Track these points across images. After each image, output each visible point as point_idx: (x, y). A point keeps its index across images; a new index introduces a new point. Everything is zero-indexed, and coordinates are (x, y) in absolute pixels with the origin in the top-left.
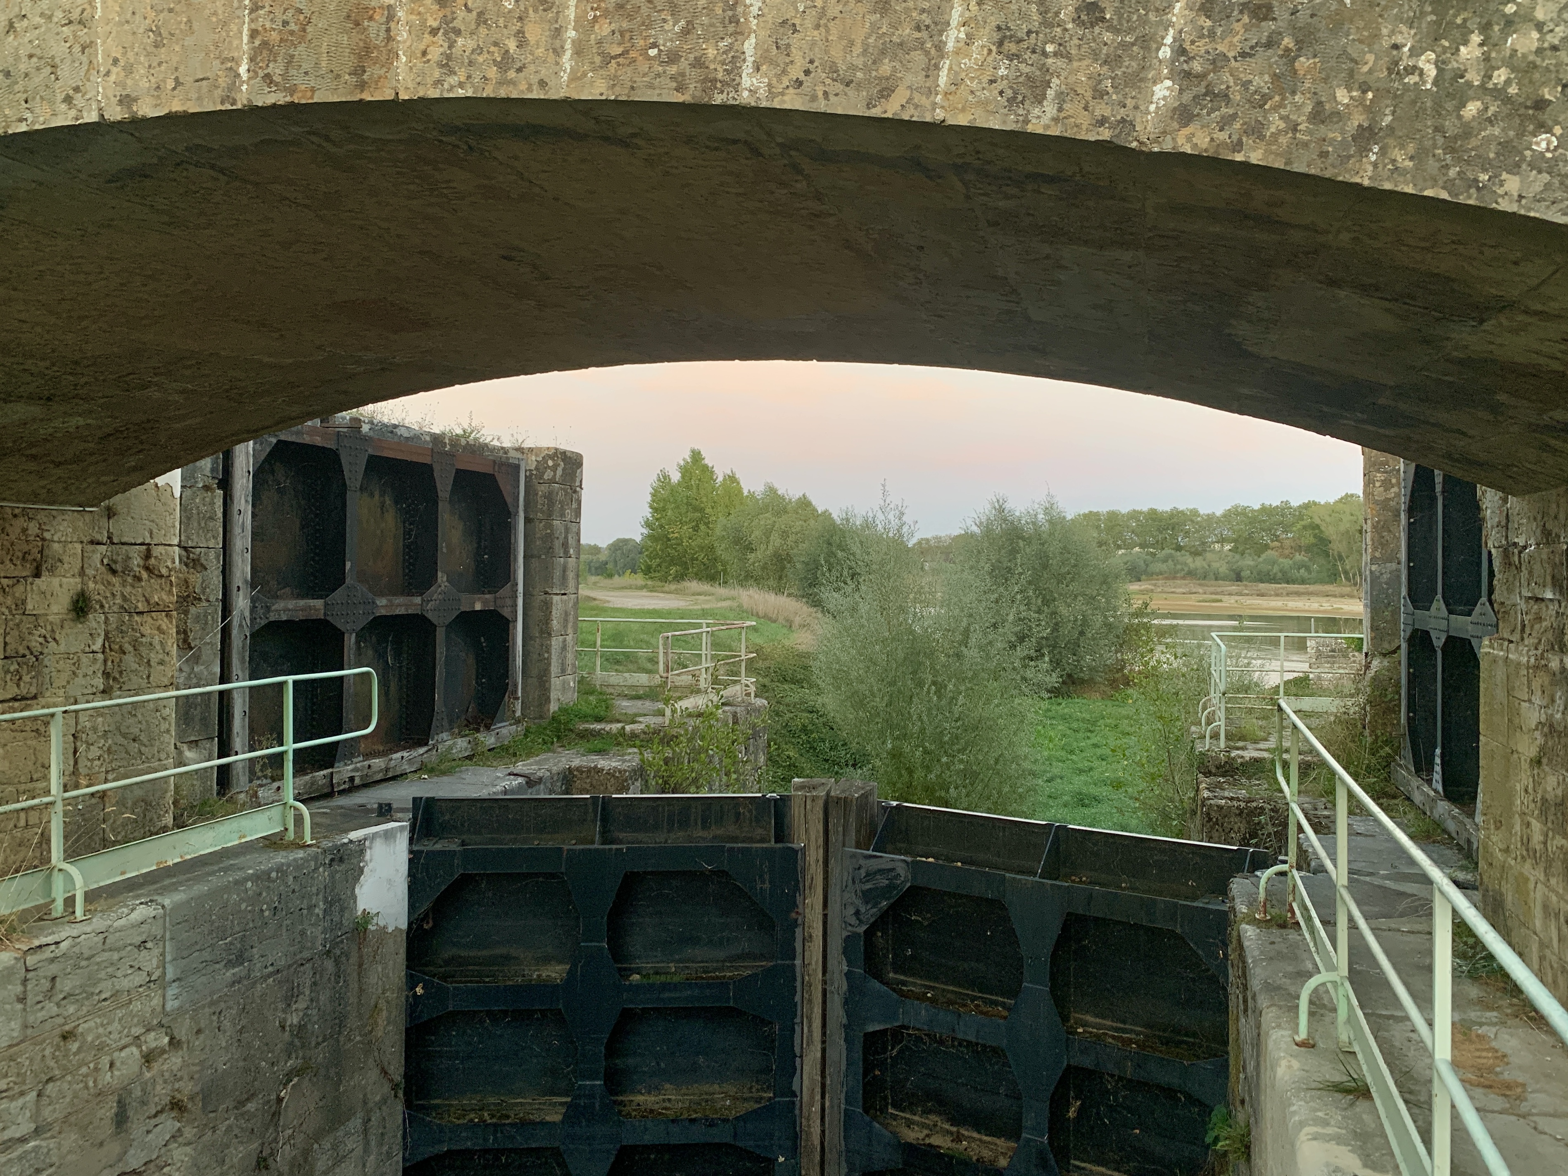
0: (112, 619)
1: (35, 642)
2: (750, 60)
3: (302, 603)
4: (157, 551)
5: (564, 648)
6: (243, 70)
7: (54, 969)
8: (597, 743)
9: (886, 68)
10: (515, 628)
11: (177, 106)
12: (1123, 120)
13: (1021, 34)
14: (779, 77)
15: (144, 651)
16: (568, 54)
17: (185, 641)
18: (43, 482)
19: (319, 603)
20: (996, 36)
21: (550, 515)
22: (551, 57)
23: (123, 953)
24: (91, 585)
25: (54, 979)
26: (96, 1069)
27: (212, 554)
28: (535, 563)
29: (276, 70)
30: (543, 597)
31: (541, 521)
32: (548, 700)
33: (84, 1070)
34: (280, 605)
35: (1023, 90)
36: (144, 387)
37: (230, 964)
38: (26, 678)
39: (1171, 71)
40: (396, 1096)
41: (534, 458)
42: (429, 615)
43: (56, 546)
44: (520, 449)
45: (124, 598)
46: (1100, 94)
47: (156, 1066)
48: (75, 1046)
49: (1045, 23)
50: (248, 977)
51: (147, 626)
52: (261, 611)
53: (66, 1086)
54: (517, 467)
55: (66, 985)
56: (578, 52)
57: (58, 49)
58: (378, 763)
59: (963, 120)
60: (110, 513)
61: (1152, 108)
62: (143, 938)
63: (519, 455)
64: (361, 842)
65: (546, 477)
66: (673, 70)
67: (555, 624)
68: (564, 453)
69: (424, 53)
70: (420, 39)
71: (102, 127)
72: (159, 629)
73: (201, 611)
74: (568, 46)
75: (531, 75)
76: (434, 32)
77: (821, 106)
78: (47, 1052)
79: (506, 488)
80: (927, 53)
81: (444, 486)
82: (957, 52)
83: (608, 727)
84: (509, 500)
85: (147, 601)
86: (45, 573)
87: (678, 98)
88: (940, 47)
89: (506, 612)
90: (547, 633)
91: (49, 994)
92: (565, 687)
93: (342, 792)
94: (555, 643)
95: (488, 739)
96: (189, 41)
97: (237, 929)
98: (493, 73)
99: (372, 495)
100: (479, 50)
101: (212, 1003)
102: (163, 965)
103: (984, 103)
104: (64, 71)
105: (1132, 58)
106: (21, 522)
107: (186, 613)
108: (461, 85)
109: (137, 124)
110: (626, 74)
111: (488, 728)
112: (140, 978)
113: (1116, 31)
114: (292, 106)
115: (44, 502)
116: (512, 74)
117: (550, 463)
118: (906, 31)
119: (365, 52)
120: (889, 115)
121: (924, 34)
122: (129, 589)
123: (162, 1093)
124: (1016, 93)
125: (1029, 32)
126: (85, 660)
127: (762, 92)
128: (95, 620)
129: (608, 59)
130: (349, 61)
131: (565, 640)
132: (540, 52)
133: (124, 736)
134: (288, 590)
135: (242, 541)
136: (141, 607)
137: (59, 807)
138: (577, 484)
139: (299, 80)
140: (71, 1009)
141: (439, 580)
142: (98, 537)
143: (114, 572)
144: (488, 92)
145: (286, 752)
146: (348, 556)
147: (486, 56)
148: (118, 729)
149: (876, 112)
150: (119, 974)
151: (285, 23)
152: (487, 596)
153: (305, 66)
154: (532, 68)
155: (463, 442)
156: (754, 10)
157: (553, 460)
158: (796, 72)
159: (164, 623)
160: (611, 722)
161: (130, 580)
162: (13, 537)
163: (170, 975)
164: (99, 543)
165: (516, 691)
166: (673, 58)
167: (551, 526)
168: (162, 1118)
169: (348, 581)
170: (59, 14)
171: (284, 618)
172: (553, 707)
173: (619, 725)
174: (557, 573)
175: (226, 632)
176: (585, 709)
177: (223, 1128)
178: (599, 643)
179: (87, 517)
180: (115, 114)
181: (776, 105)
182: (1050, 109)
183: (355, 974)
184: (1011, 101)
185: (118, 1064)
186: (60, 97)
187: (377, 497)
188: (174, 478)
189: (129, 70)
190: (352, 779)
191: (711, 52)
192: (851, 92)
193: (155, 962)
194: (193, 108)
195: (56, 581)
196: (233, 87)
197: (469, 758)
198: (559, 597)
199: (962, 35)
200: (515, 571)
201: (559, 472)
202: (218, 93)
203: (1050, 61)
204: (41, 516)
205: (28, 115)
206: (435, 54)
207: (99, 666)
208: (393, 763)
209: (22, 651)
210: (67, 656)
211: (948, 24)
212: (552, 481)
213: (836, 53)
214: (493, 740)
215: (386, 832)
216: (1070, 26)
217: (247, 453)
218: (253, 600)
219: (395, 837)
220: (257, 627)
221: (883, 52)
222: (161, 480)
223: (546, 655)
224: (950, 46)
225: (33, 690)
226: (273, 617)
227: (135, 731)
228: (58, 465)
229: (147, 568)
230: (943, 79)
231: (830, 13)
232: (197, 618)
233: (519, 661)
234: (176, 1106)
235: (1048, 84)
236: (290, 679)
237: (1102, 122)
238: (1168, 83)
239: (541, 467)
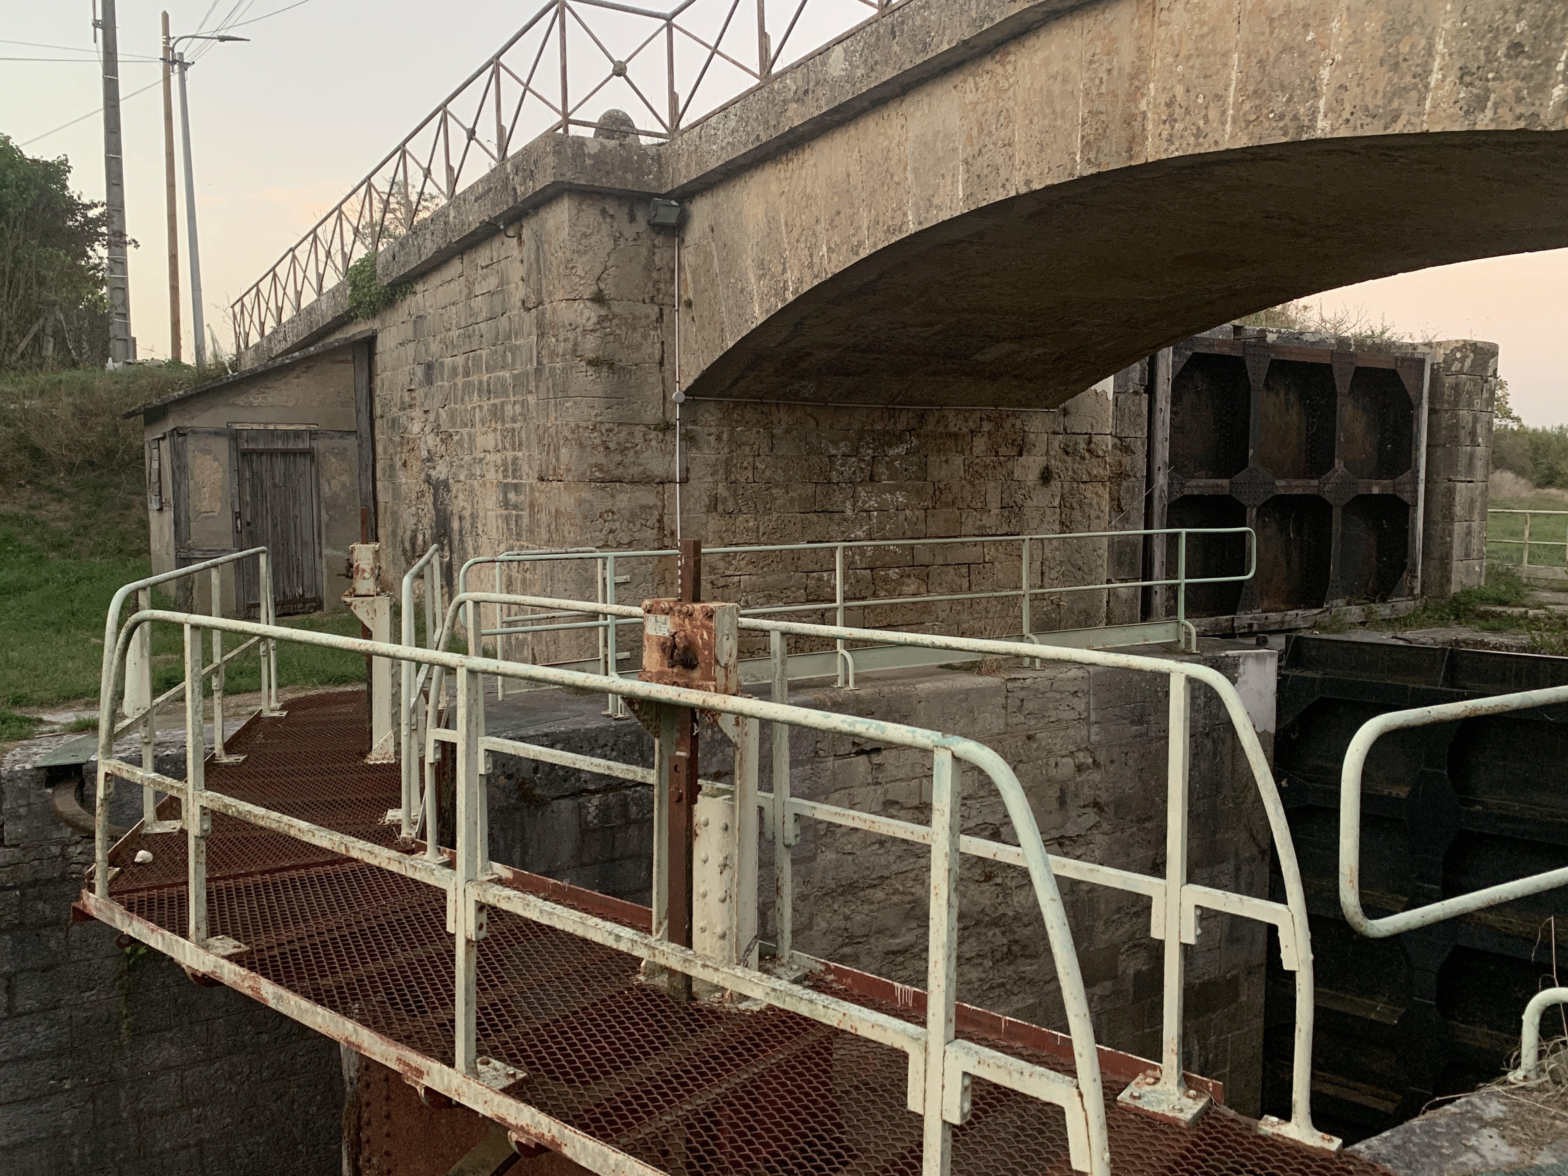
0: (1066, 485)
1: (1019, 498)
2: (1322, 111)
3: (1212, 481)
4: (1095, 439)
5: (1469, 533)
6: (1078, 158)
7: (1022, 694)
8: (1494, 623)
9: (1395, 104)
10: (1415, 511)
11: (1049, 182)
12: (1533, 114)
13: (1474, 70)
14: (1337, 119)
15: (1086, 508)
16: (1229, 123)
17: (1119, 505)
18: (1023, 393)
19: (1225, 482)
20: (1459, 74)
21: (1456, 404)
22: (1221, 127)
23: (1063, 696)
24: (1053, 462)
25: (1022, 700)
26: (1047, 764)
27: (1139, 443)
28: (1439, 452)
29: (1092, 155)
30: (1447, 484)
31: (1447, 411)
32: (1449, 581)
33: (1040, 762)
34: (1193, 483)
35: (1474, 104)
36: (1074, 324)
37: (1133, 723)
38: (1014, 521)
39: (1564, 78)
40: (1263, 859)
41: (1442, 352)
42: (1327, 497)
43: (1032, 436)
44: (1429, 345)
45: (1074, 472)
46: (1519, 100)
47: (1084, 776)
48: (1035, 746)
49: (1489, 61)
50: (1146, 734)
51: (1089, 491)
52: (1176, 486)
53: (1029, 768)
54: (1422, 361)
55: (1030, 706)
56: (1234, 122)
57: (1000, 160)
58: (1274, 616)
59: (1438, 129)
60: (1065, 413)
61: (1551, 103)
62: (1076, 689)
63: (1427, 350)
64: (1236, 658)
65: (1453, 369)
66: (1281, 124)
67: (1458, 510)
68: (1475, 344)
69: (1160, 135)
70: (1158, 127)
71: (1018, 197)
72: (1096, 493)
73: (1131, 485)
74: (1229, 119)
75: (1210, 139)
76: (1165, 122)
77: (1360, 133)
78: (1019, 744)
79: (1409, 383)
80: (1419, 91)
81: (1343, 383)
82: (1437, 87)
83: (1509, 610)
84: (1412, 394)
85: (1089, 474)
86: (1024, 453)
87: (1284, 140)
88: (1427, 86)
89: (1406, 497)
90: (1449, 517)
91: (1020, 708)
92: (1468, 571)
93: (1242, 635)
94: (1458, 528)
95: (1383, 610)
96: (1055, 146)
97: (1139, 699)
98: (1192, 140)
99: (1277, 394)
100: (1185, 129)
101: (1120, 745)
102: (1088, 710)
103: (1450, 116)
104: (1002, 172)
105: (1539, 73)
106: (1012, 420)
107: (1119, 485)
108: (1177, 150)
109: (1033, 193)
110: (1258, 131)
111: (1384, 600)
112: (1073, 715)
113: (1530, 58)
114: (1099, 174)
115: (1024, 406)
116: (1201, 140)
117: (1458, 355)
118: (1408, 79)
119: (1132, 140)
120: (1397, 132)
121: (1417, 80)
122: (1077, 465)
123: (1088, 793)
124: (1469, 107)
125: (1478, 68)
126: (1049, 512)
127: (1328, 129)
128: (1055, 485)
129: (1248, 123)
130: (1125, 145)
131: (1469, 527)
132: (1215, 125)
133: (1072, 565)
134: (1203, 472)
135: (1163, 432)
136: (1085, 478)
137: (1027, 598)
138: (1490, 373)
139: (1102, 159)
140: (1032, 722)
141: (1336, 466)
142: (1057, 429)
143: (1067, 453)
144: (1190, 152)
145: (1179, 584)
146: (1251, 444)
147: (1189, 131)
148: (1069, 560)
149: (1389, 131)
150: (1061, 708)
151: (1097, 129)
152: (1386, 481)
153: (1105, 152)
154: (1210, 135)
155: (1369, 342)
156: (1325, 81)
157: (1461, 351)
158: (1346, 115)
159: (1100, 489)
160: (1515, 606)
161: (1078, 458)
162: (1006, 430)
163: (1093, 718)
164: (1059, 434)
165: (1415, 571)
166: (1282, 117)
167: (1455, 416)
168: (1087, 810)
169: (1251, 465)
170: (1000, 142)
171: (1196, 493)
172: (1455, 588)
173: (1523, 610)
174: (1463, 462)
175: (1149, 499)
176: (1491, 593)
177: (1128, 832)
178: (1527, 533)
179: (1051, 416)
180: (1023, 190)
181: (1335, 135)
182: (1489, 113)
183: (1229, 756)
184: (1467, 112)
185: (1060, 765)
186: (1000, 185)
187: (1282, 395)
188: (1107, 385)
189: (1029, 166)
190: (1251, 626)
191: (1302, 111)
192: (1375, 122)
193: (1083, 707)
194: (1056, 182)
195: (1031, 459)
196: (1073, 168)
197: (1363, 624)
198: (1464, 484)
199: (1440, 76)
200: (1416, 460)
201: (1468, 362)
202: (1067, 172)
203: (1490, 84)
204: (1023, 417)
205: (987, 197)
206: (1165, 135)
207: (1057, 516)
208: (1288, 618)
209: (1011, 504)
210: (1038, 508)
211: (1432, 71)
212: (1460, 372)
213: (1368, 99)
214: (1388, 611)
215: (1257, 654)
216: (1503, 59)
217: (1168, 365)
218: (1171, 478)
219: (1265, 661)
220: (1174, 499)
221: (1394, 95)
222: (1099, 387)
223: (1448, 539)
224: (1432, 85)
225: (1017, 530)
226: (1187, 492)
227: (1080, 563)
228: (1030, 380)
229: (1089, 451)
230: (1428, 105)
231: (1366, 77)
232: (1128, 490)
233: (1419, 544)
234: (1096, 804)
235: (1488, 99)
236: (1184, 531)
237: (1519, 118)
238: (1562, 86)
239: (1449, 359)
